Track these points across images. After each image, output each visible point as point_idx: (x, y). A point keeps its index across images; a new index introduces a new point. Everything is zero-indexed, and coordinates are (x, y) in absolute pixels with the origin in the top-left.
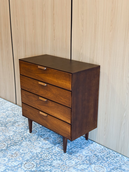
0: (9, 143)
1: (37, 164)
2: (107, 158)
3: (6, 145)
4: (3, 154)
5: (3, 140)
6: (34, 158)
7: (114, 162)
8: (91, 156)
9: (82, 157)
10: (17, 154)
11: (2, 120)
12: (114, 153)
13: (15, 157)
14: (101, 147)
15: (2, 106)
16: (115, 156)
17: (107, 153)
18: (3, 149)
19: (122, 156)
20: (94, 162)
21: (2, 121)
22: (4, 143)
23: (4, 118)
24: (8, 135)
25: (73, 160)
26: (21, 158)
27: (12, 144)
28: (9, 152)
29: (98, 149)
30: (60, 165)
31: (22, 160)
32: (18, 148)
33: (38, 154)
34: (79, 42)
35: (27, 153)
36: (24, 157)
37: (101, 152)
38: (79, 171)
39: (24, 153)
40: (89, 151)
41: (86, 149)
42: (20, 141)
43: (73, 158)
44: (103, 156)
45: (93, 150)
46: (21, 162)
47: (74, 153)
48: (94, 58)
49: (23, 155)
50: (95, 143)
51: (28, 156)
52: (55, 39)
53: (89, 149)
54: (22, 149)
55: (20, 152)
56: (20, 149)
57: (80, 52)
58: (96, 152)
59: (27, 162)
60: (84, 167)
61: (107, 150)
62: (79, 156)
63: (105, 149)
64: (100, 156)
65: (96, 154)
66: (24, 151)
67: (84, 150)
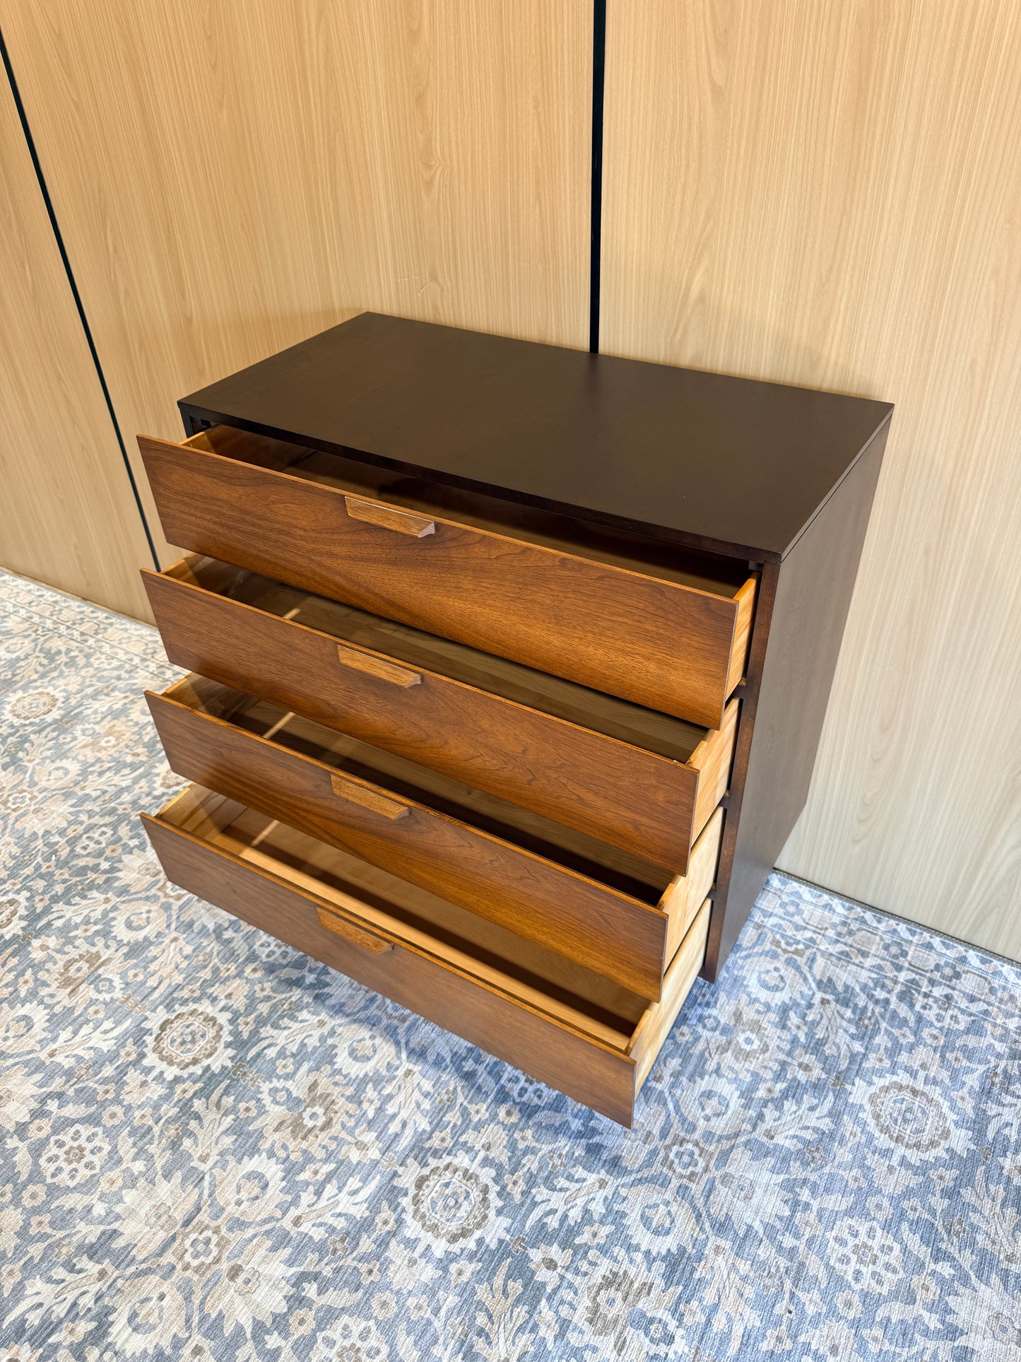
0: (239, 1002)
1: (499, 1168)
2: (905, 996)
3: (223, 1018)
4: (229, 1120)
5: (190, 979)
6: (453, 1117)
7: (964, 1022)
8: (810, 1006)
9: (756, 1027)
10: (328, 1103)
11: (127, 789)
12: (929, 946)
13: (324, 1137)
14: (828, 907)
15: (88, 665)
16: (948, 971)
17: (886, 947)
18: (216, 1068)
19: (983, 961)
20: (853, 1057)
21: (126, 797)
22: (205, 1007)
23: (134, 767)
24: (211, 926)
25: (717, 1071)
26: (370, 1137)
27: (264, 1008)
28: (265, 1087)
29: (822, 932)
30: (656, 1142)
31: (384, 1154)
32: (316, 1034)
33: (471, 1061)
34: (678, 197)
35: (394, 1077)
36: (388, 1123)
37: (847, 949)
38: (797, 1171)
39: (371, 1074)
40: (779, 965)
41: (755, 951)
42: (307, 969)
43: (707, 1054)
44: (876, 985)
45: (794, 946)
46: (382, 1176)
47: (700, 1005)
48: (829, 340)
49: (376, 1101)
50: (780, 880)
51: (414, 1105)
52: (437, 177)
53: (768, 946)
54: (345, 1042)
55: (344, 1072)
56: (335, 1047)
57: (688, 288)
58: (820, 961)
59: (420, 1164)
60: (813, 1122)
61: (875, 924)
62: (735, 1025)
63: (863, 921)
64: (857, 989)
65: (830, 980)
66: (363, 1056)
67: (740, 957)
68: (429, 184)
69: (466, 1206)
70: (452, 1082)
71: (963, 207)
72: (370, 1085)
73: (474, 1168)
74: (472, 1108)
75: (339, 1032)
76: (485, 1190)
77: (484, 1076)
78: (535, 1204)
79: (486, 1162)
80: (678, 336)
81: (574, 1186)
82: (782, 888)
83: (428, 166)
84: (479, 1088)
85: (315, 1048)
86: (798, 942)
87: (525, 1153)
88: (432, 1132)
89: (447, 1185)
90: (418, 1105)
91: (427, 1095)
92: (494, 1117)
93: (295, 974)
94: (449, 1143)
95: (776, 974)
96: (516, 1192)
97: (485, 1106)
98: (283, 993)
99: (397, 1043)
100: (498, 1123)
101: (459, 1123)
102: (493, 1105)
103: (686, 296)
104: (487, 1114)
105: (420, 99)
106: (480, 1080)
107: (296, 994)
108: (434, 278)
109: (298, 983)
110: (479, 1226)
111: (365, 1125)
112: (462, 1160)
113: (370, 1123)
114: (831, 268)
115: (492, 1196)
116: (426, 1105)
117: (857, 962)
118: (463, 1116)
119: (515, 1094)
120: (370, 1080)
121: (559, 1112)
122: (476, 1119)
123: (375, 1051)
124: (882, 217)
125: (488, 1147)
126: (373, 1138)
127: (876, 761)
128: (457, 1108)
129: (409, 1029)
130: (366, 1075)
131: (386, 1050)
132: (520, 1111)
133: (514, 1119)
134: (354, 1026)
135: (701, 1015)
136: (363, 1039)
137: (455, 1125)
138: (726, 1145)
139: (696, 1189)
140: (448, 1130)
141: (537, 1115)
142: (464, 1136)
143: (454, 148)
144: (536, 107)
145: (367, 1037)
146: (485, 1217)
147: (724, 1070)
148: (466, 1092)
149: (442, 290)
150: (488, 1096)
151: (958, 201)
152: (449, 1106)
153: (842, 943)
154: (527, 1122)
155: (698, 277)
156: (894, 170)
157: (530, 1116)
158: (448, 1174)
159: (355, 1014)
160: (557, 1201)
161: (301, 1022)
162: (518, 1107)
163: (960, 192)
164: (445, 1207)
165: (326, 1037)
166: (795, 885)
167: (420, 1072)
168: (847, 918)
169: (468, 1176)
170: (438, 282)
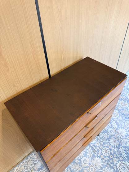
30: (116, 139)
38: (120, 126)
60: (114, 123)
69: (124, 166)
73: (119, 164)
74: (110, 162)
76: (122, 163)
77: (106, 159)
78: (124, 157)
79: (118, 162)
81: (122, 151)
87: (117, 156)
89: (122, 168)
90: (109, 170)
91: (108, 168)
94: (115, 167)
96: (122, 159)
100: (113, 159)
101: (113, 164)
110: (127, 165)
112: (118, 165)
115: (123, 162)
116: (109, 169)
119: (109, 155)
121: (112, 150)
122: (112, 162)
125: (116, 161)
133: (112, 156)
138: (117, 132)
139: (122, 137)
140: (113, 166)
141: (112, 153)
142: (115, 164)
146: (126, 164)
147: (107, 129)
148: (108, 162)
149: (17, 87)
150: (109, 159)
152: (110, 165)
158: (120, 168)
160: (124, 154)
164: (125, 169)
169: (120, 165)
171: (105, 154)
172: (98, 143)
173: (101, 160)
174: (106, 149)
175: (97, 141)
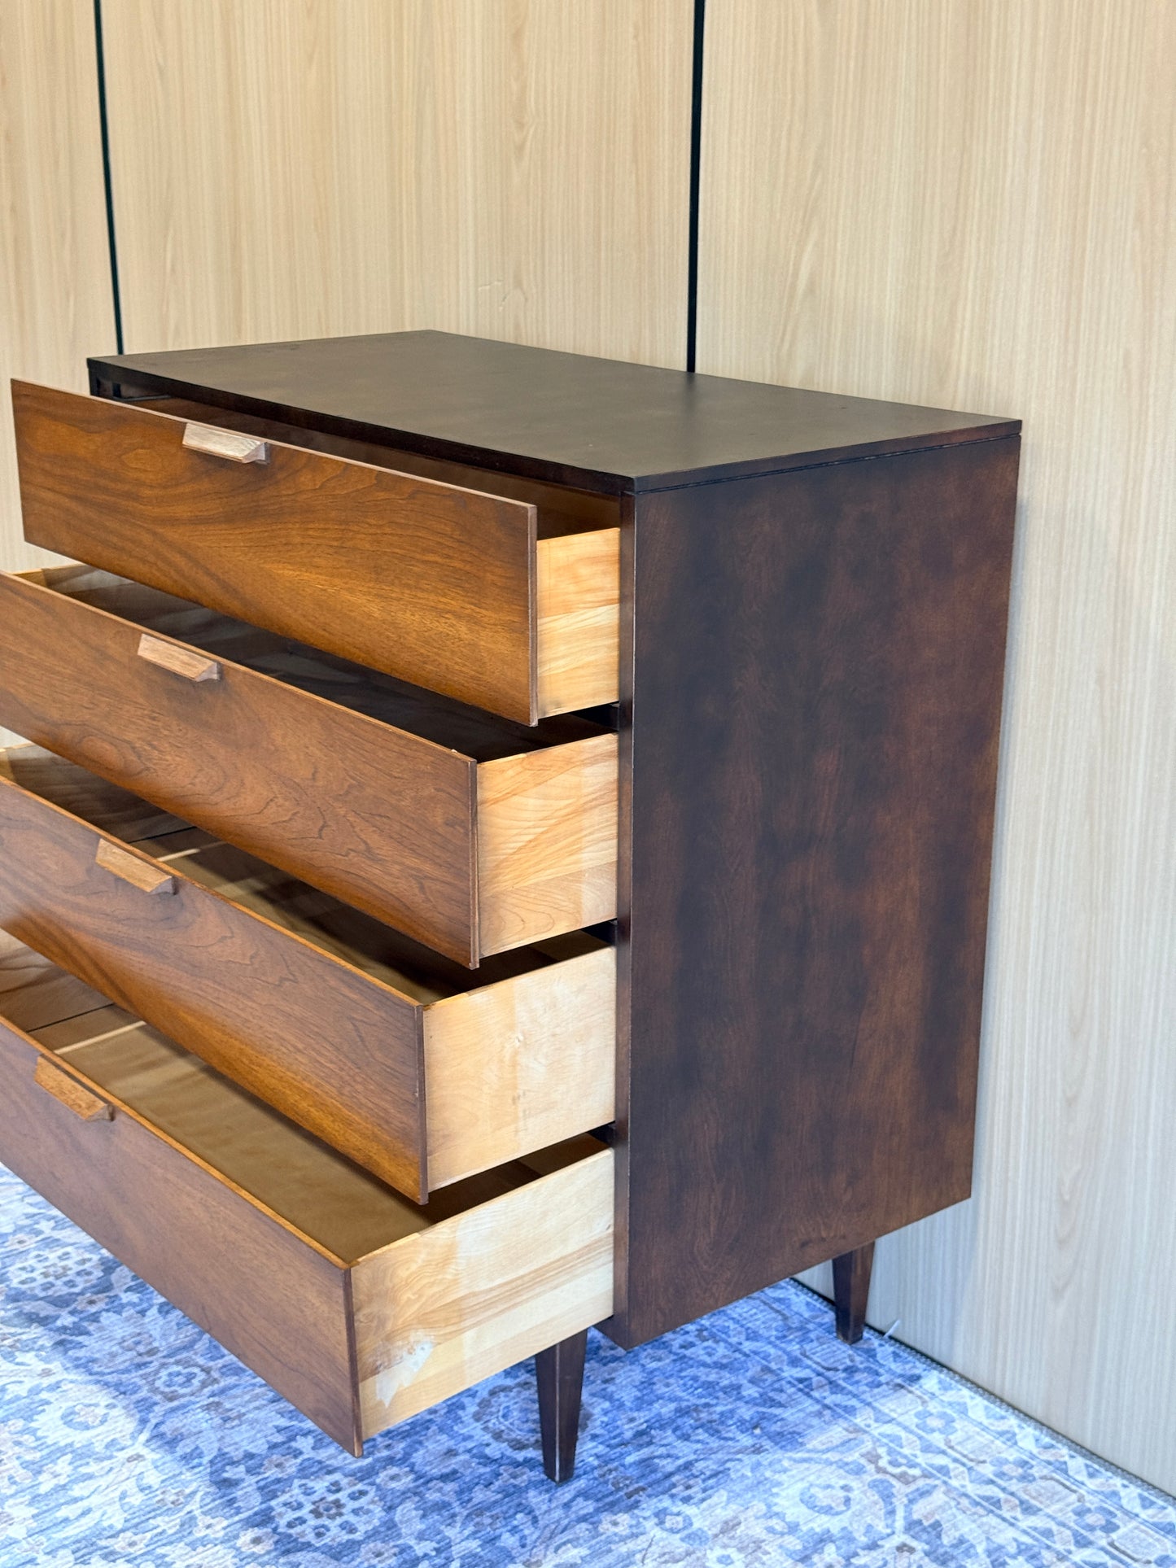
6: (167, 1524)
8: (873, 1546)
9: (752, 1547)
14: (1010, 1438)
17: (1080, 1513)
26: (24, 1512)
29: (971, 1464)
31: (30, 1536)
32: (29, 1383)
33: (242, 1468)
34: (784, 142)
35: (110, 1457)
36: (62, 1504)
37: (1002, 1495)
39: (79, 1445)
40: (854, 1484)
41: (824, 1457)
42: (69, 1309)
43: (639, 1556)
44: (1020, 1552)
45: (903, 1468)
46: (11, 1559)
47: (673, 1496)
48: (958, 336)
49: (61, 1477)
50: (940, 1382)
51: (117, 1493)
52: (530, 137)
53: (854, 1456)
54: (66, 1401)
55: (39, 1434)
56: (48, 1403)
57: (796, 274)
58: (939, 1497)
59: (76, 1559)
61: (1082, 1477)
62: (716, 1536)
63: (1063, 1468)
64: (980, 1549)
65: (937, 1525)
66: (80, 1423)
67: (790, 1459)
68: (520, 148)
70: (196, 1482)
71: (1093, 130)
72: (69, 1456)
74: (203, 1521)
75: (64, 1388)
77: (249, 1489)
80: (786, 345)
82: (938, 1393)
83: (521, 125)
84: (232, 1502)
85: (18, 1398)
86: (913, 1466)
88: (123, 1531)
90: (123, 1496)
91: (145, 1488)
92: (229, 1539)
93: (48, 1310)
95: (842, 1494)
97: (225, 1523)
98: (15, 1326)
99: (144, 1422)
100: (233, 1547)
101: (170, 1532)
102: (239, 1525)
103: (793, 286)
104: (222, 1533)
105: (517, 36)
106: (240, 1493)
107: (35, 1331)
108: (518, 284)
109: (43, 1321)
111: (28, 1497)
113: (35, 1499)
114: (954, 229)
116: (137, 1499)
117: (1007, 1515)
118: (182, 1525)
119: (283, 1522)
120: (72, 1452)
121: (337, 1559)
122: (199, 1533)
123: (102, 1422)
124: (1006, 151)
126: (30, 1515)
127: (1070, 1102)
128: (182, 1514)
129: (173, 1410)
130: (71, 1445)
131: (122, 1423)
132: (276, 1543)
133: (259, 1549)
134: (95, 1388)
135: (665, 1509)
136: (96, 1405)
137: (164, 1531)
140: (149, 1535)
141: (299, 1554)
142: (168, 1548)
143: (549, 98)
144: (636, 37)
145: (103, 1403)
148: (208, 1500)
149: (526, 299)
150: (237, 1513)
151: (1087, 122)
152: (168, 1509)
153: (999, 1486)
154: (277, 1557)
155: (806, 257)
156: (1014, 86)
157: (287, 1552)
159: (102, 1374)
161: (18, 1364)
162: (276, 1537)
163: (1088, 110)
165: (43, 1389)
166: (965, 1393)
167: (154, 1462)
168: (1033, 1457)
170: (522, 289)
171: (308, 1492)
172: (454, 1463)
173: (249, 1456)
174: (355, 1512)
175: (487, 1460)
